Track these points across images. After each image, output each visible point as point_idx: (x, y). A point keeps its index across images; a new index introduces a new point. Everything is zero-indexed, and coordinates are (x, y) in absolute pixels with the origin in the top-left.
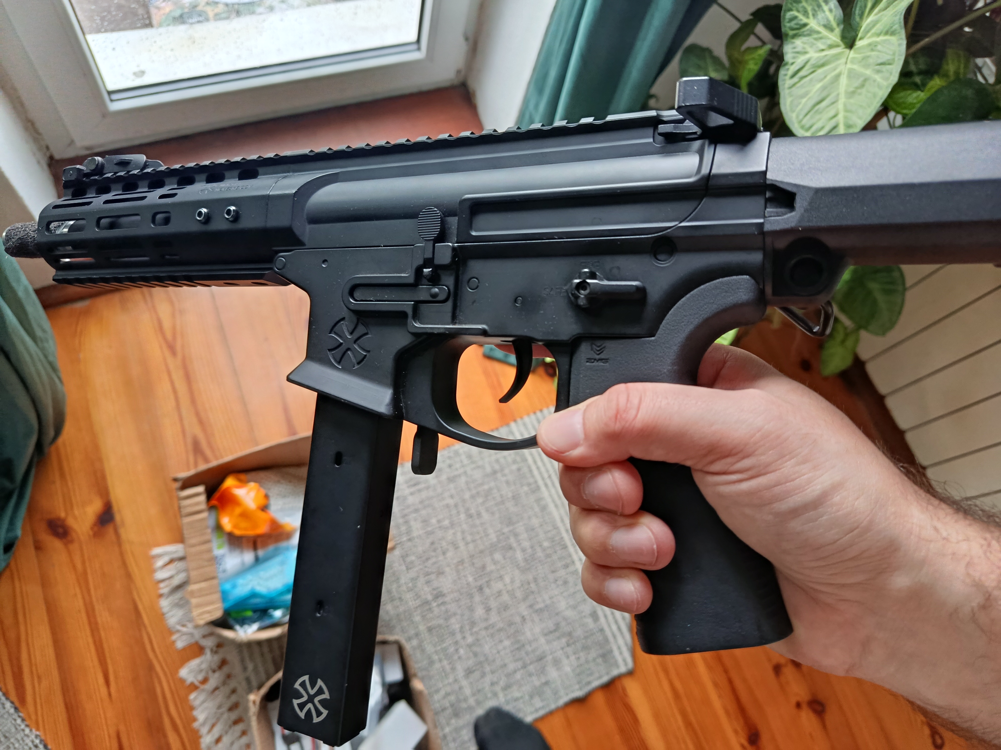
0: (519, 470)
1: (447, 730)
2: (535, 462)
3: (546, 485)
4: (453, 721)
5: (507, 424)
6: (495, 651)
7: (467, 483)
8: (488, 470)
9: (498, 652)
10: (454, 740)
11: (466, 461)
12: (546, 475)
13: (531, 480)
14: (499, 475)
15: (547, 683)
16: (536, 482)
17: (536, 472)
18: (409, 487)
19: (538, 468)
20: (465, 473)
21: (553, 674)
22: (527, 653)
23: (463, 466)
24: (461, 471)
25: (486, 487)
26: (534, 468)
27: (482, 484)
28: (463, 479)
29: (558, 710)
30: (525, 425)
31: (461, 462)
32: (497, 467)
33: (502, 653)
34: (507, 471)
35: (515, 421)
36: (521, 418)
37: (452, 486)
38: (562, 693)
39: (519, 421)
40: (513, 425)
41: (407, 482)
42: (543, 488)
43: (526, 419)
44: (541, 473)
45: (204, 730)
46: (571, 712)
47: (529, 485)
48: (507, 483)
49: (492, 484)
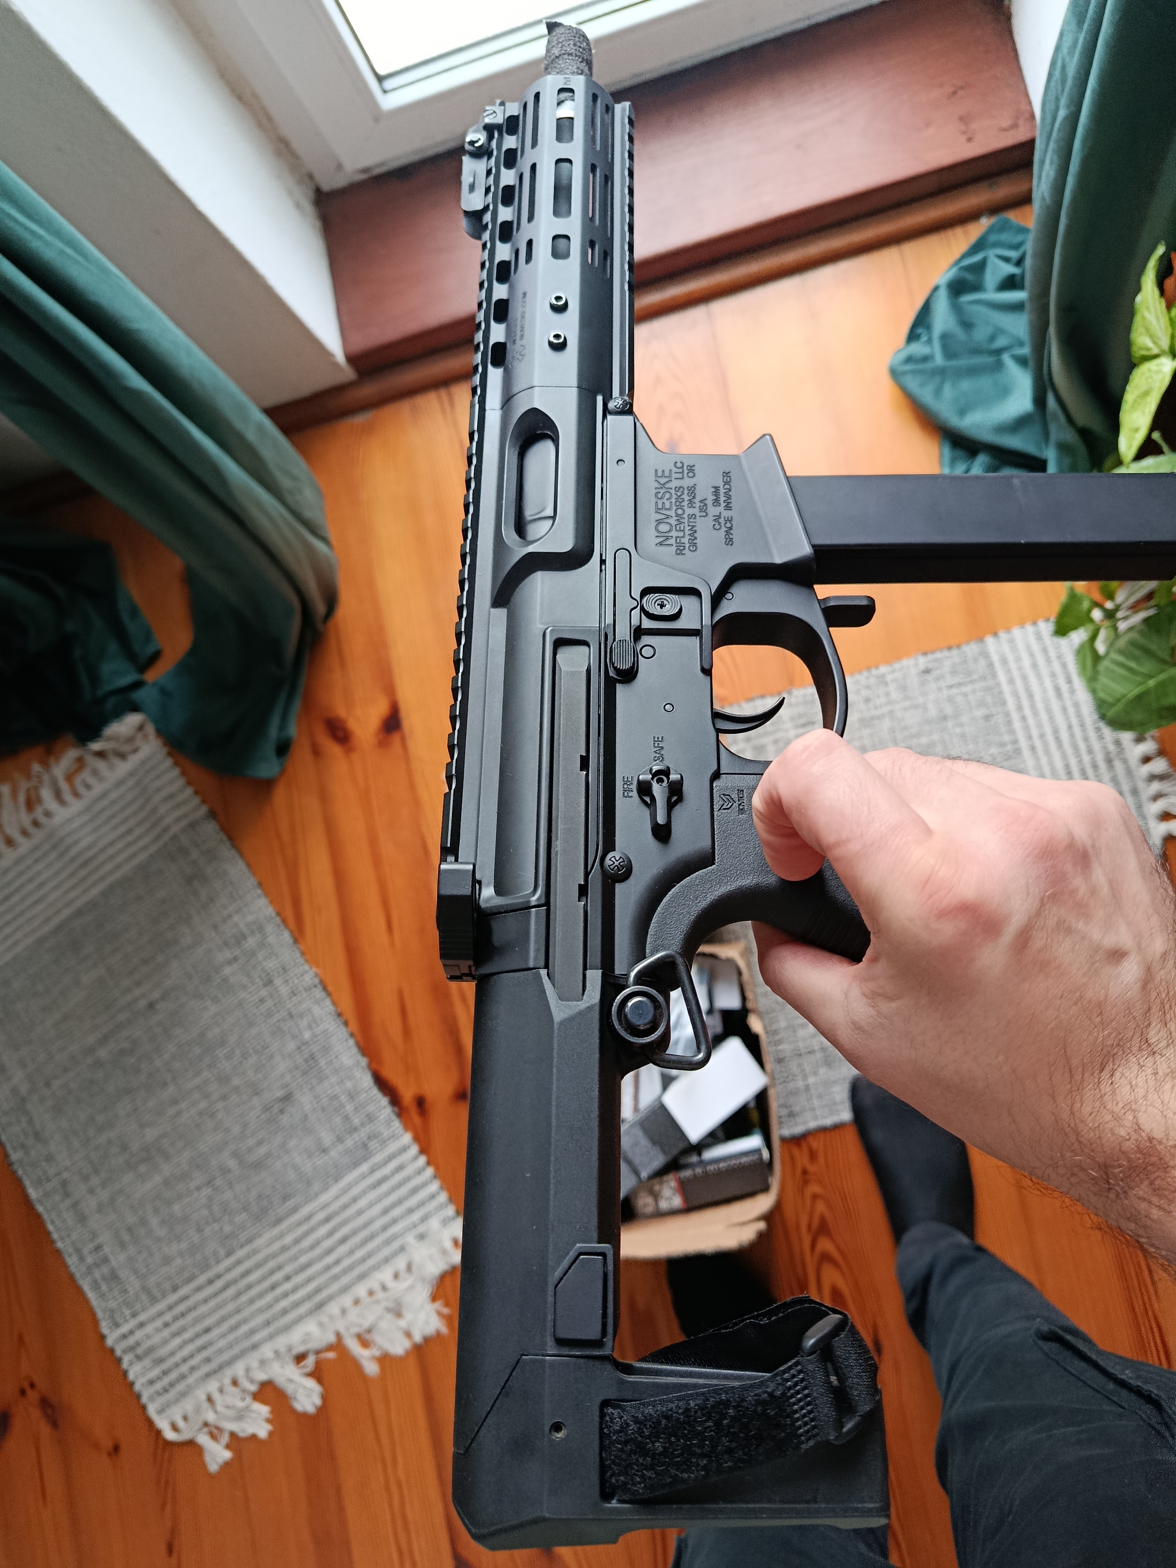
0: (987, 718)
1: (811, 1080)
2: (1020, 708)
3: (1033, 749)
4: (822, 1071)
5: (981, 639)
7: (892, 730)
8: (933, 712)
10: (820, 1096)
11: (895, 695)
12: (1035, 733)
13: (1007, 738)
14: (950, 724)
16: (1015, 742)
17: (1017, 725)
18: (797, 727)
19: (1024, 718)
20: (891, 713)
23: (890, 702)
24: (886, 709)
25: (924, 740)
26: (1015, 717)
27: (918, 735)
28: (886, 724)
30: (1012, 641)
31: (888, 694)
32: (948, 710)
34: (965, 719)
35: (995, 634)
36: (1008, 631)
37: (866, 732)
39: (1003, 635)
40: (990, 640)
42: (1026, 753)
43: (1017, 632)
44: (1027, 728)
47: (1002, 745)
48: (963, 736)
49: (936, 737)
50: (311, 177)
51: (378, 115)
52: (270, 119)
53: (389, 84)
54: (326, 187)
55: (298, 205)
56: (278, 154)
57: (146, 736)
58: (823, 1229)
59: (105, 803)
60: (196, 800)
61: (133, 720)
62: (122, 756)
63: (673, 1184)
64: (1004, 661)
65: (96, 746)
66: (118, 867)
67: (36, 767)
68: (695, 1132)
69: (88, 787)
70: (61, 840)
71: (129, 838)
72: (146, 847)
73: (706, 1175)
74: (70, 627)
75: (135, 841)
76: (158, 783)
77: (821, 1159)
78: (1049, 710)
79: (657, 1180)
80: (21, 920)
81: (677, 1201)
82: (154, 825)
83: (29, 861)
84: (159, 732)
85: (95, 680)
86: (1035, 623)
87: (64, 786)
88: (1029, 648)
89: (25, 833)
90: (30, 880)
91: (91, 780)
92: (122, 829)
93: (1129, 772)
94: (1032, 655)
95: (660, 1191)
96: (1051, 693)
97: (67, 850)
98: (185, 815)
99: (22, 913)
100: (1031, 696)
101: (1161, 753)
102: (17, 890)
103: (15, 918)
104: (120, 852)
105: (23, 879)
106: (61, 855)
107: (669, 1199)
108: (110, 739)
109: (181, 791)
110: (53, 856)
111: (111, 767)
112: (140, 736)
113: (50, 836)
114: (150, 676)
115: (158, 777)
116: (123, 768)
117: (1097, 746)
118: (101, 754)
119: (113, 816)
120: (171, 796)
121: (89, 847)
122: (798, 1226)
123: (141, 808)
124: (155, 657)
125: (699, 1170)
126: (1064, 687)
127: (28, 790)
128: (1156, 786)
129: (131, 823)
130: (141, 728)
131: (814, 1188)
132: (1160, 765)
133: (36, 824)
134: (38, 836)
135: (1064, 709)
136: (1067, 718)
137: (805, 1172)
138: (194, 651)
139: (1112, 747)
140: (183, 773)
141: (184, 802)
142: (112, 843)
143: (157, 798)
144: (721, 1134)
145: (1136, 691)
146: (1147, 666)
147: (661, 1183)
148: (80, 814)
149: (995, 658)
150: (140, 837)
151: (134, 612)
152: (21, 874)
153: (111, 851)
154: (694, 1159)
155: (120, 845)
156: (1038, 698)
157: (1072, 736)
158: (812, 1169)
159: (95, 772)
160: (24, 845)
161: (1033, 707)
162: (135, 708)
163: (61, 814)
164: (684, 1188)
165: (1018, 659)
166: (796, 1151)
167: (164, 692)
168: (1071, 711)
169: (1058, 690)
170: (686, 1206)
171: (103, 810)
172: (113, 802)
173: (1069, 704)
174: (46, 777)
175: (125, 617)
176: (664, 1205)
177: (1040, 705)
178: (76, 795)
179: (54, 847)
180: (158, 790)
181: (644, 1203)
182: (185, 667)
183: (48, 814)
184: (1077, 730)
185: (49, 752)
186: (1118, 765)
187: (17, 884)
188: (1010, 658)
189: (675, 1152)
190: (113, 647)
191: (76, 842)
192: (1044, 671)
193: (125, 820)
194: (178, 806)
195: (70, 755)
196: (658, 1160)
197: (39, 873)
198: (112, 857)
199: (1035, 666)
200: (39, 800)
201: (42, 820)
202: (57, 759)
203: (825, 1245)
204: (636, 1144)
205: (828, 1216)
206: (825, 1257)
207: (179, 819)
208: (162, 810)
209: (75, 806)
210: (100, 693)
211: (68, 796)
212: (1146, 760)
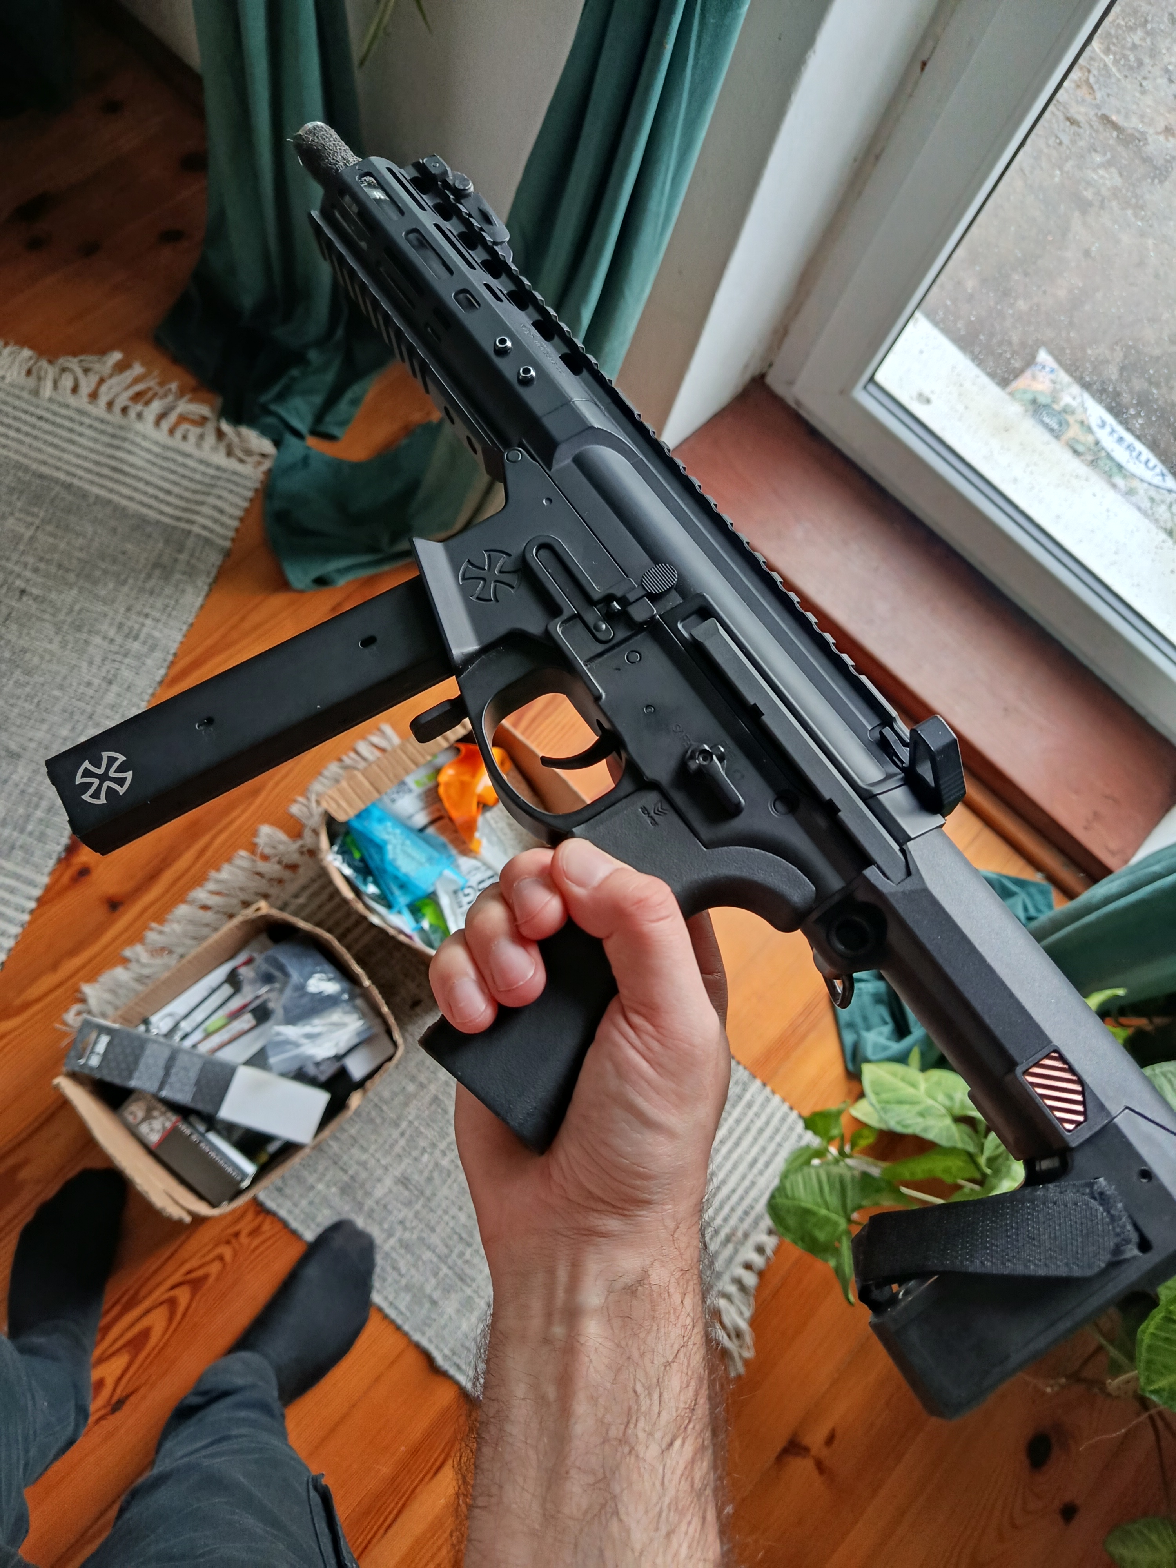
1: (320, 1187)
4: (334, 1190)
5: (754, 1076)
6: (444, 1204)
9: (446, 1212)
10: (311, 1203)
15: (434, 1303)
21: (450, 1307)
22: (461, 1255)
29: (406, 1335)
30: (768, 1100)
33: (446, 1218)
35: (765, 1084)
36: (773, 1092)
38: (430, 1332)
39: (768, 1089)
40: (758, 1083)
43: (777, 1099)
45: (211, 886)
46: (412, 1357)
50: (771, 365)
51: (845, 391)
52: (797, 312)
53: (871, 388)
54: (770, 380)
55: (746, 366)
56: (775, 332)
57: (259, 463)
58: (196, 1284)
59: (180, 459)
60: (231, 534)
61: (266, 446)
62: (230, 453)
63: (168, 1125)
64: (749, 1105)
65: (225, 427)
66: (131, 499)
67: (174, 386)
68: (227, 1112)
69: (185, 438)
70: (125, 439)
71: (161, 495)
72: (162, 513)
73: (196, 1145)
74: (313, 355)
75: (162, 501)
76: (225, 494)
77: (256, 1242)
78: (735, 1166)
79: (163, 1109)
80: (28, 440)
81: (154, 1138)
82: (185, 510)
83: (87, 421)
84: (269, 473)
85: (281, 397)
86: (791, 1108)
87: (173, 417)
88: (772, 1115)
89: (110, 405)
90: (71, 430)
91: (192, 438)
92: (167, 486)
93: (730, 1260)
94: (767, 1123)
95: (155, 1118)
96: (749, 1158)
97: (118, 448)
98: (212, 531)
99: (36, 438)
100: (737, 1144)
101: (761, 1274)
102: (53, 423)
103: (27, 434)
104: (145, 493)
105: (67, 424)
106: (110, 446)
107: (152, 1130)
108: (239, 435)
109: (231, 517)
110: (106, 439)
111: (214, 449)
112: (257, 458)
113: (121, 427)
114: (312, 442)
115: (231, 491)
116: (220, 458)
117: (733, 1222)
118: (220, 434)
119: (173, 472)
120: (222, 511)
121: (132, 465)
122: (183, 1263)
123: (195, 492)
124: (330, 437)
125: (195, 1138)
126: (760, 1165)
127: (150, 389)
128: (732, 1289)
129: (176, 490)
130: (264, 455)
131: (227, 1252)
132: (750, 1279)
133: (124, 410)
134: (116, 417)
135: (743, 1178)
136: (738, 1185)
137: (237, 1235)
138: (356, 467)
139: (740, 1234)
140: (247, 511)
141: (223, 525)
142: (147, 483)
143: (211, 500)
144: (236, 1136)
146: (833, 1200)
147: (163, 1114)
148: (157, 443)
149: (748, 1096)
150: (169, 504)
151: (355, 402)
152: (71, 420)
153: (140, 485)
154: (202, 1128)
155: (151, 490)
156: (739, 1150)
157: (728, 1197)
158: (244, 1239)
159: (201, 437)
160: (99, 409)
161: (730, 1152)
162: (277, 443)
163: (147, 426)
164: (171, 1135)
165: (757, 1115)
166: (250, 1216)
167: (305, 461)
168: (747, 1183)
169: (755, 1161)
170: (153, 1148)
171: (174, 461)
172: (185, 466)
173: (750, 1177)
174: (171, 398)
175: (349, 395)
176: (144, 1129)
177: (735, 1156)
178: (172, 432)
179: (113, 436)
180: (220, 497)
181: (135, 1111)
182: (337, 466)
183: (140, 416)
184: (735, 1198)
185: (194, 390)
186: (730, 1247)
187: (59, 420)
188: (755, 1108)
189: (200, 1106)
190: (318, 399)
191: (130, 452)
192: (761, 1142)
193: (175, 484)
194: (216, 521)
195: (204, 410)
196: (184, 1097)
197: (81, 435)
198: (136, 489)
199: (761, 1131)
200: (147, 403)
201: (132, 414)
202: (191, 401)
203: (183, 1295)
204: (185, 1069)
205: (211, 1280)
206: (172, 1303)
207: (204, 527)
208: (204, 509)
209: (162, 435)
210: (273, 407)
211: (165, 425)
212: (748, 1266)
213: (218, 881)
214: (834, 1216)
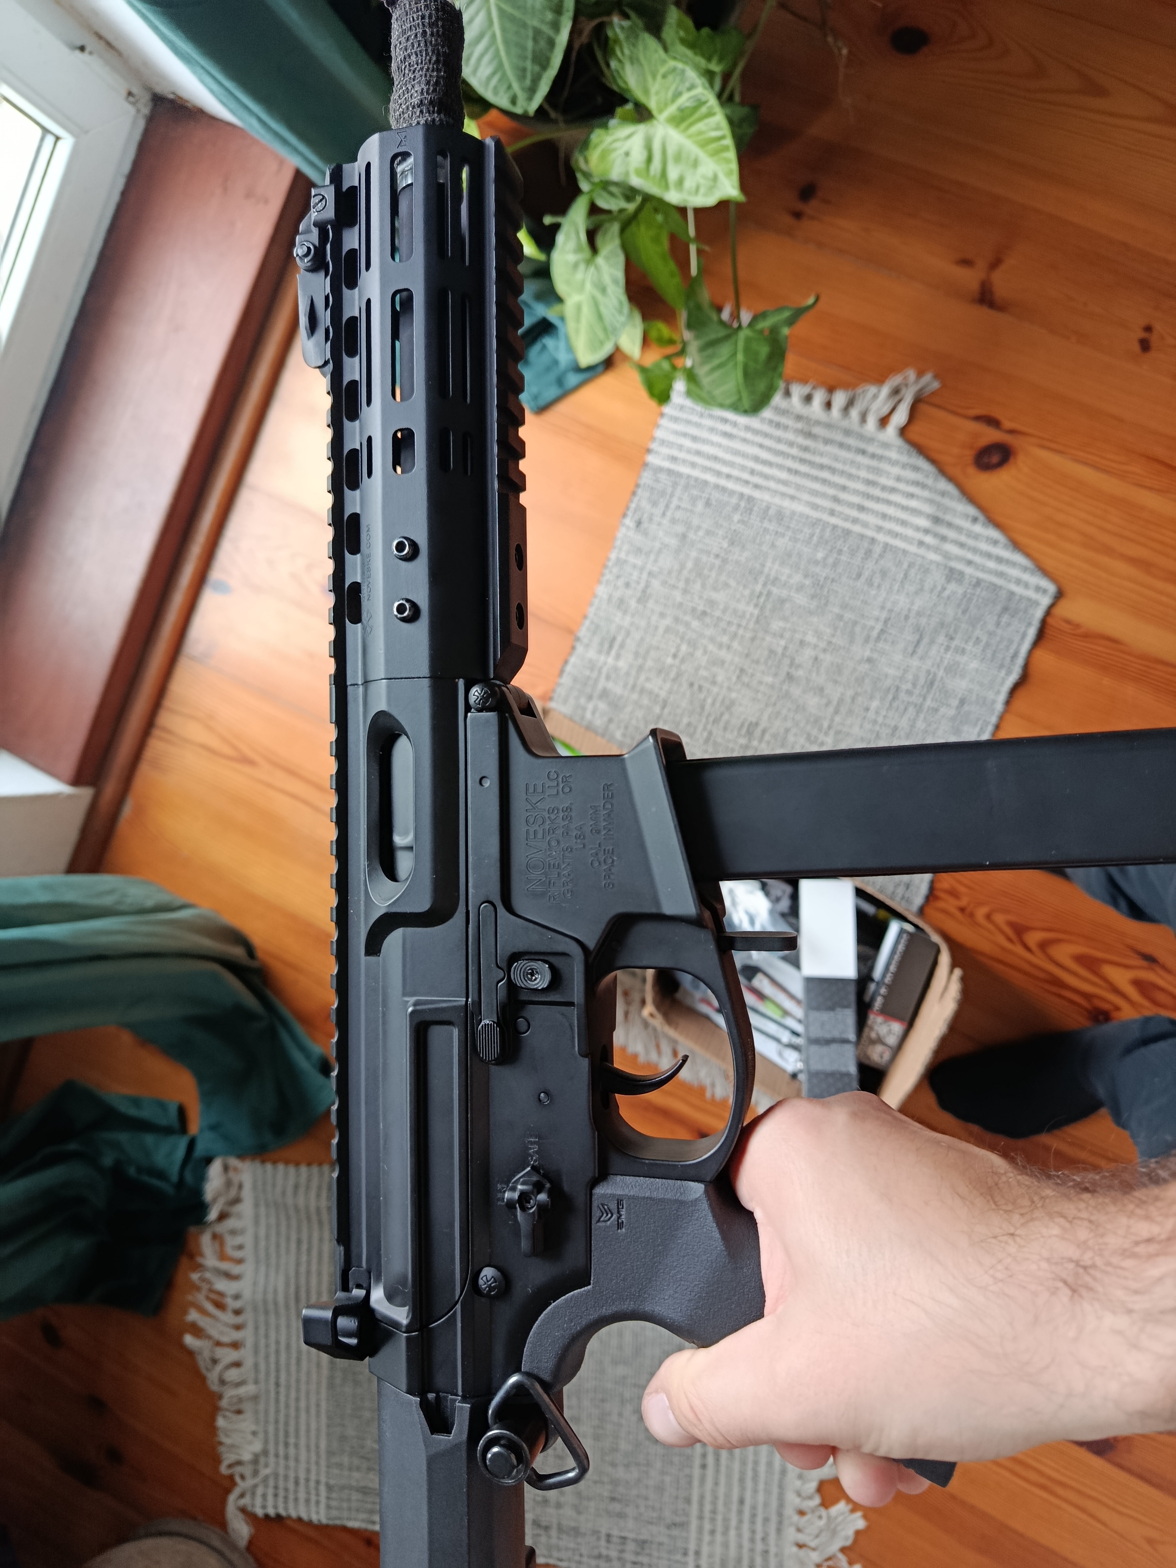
0: (708, 504)
2: (718, 474)
3: (756, 486)
5: (645, 465)
6: (868, 726)
7: (664, 583)
8: (673, 542)
9: (875, 722)
11: (639, 562)
12: (746, 476)
13: (734, 500)
14: (691, 536)
15: (962, 702)
16: (742, 495)
17: (730, 485)
18: (608, 653)
19: (729, 477)
20: (650, 574)
21: (960, 685)
22: (909, 693)
23: (642, 569)
24: (645, 576)
25: (690, 565)
26: (723, 482)
27: (682, 567)
28: (656, 583)
29: (1001, 718)
30: (663, 442)
31: (634, 566)
32: (680, 529)
33: (880, 720)
34: (695, 521)
35: (648, 451)
36: (653, 439)
37: (651, 604)
38: (991, 695)
39: (654, 446)
40: (651, 459)
41: (600, 652)
42: (757, 494)
43: (659, 434)
44: (738, 479)
46: (1020, 703)
47: (736, 508)
48: (708, 533)
49: (694, 554)
57: (236, 1170)
58: (1019, 930)
59: (262, 1243)
60: (315, 1169)
61: (215, 1170)
62: (237, 1201)
63: (880, 1019)
64: (674, 459)
65: (213, 1215)
66: (319, 1274)
67: (195, 1276)
68: (849, 970)
69: (240, 1247)
70: (265, 1302)
71: (304, 1247)
72: (321, 1240)
73: (890, 987)
74: (108, 1160)
75: (310, 1243)
76: (279, 1189)
77: (962, 889)
78: (737, 453)
79: (866, 1030)
80: (303, 1387)
81: (897, 1028)
82: (309, 1219)
83: (262, 1342)
84: (241, 1157)
85: (161, 1175)
86: (662, 415)
87: (225, 1266)
88: (676, 433)
89: (238, 1327)
90: (277, 1352)
91: (238, 1240)
92: (293, 1246)
93: (829, 426)
94: (685, 435)
95: (878, 1034)
96: (725, 442)
97: (276, 1304)
98: (319, 1188)
99: (298, 1381)
100: (716, 459)
101: (831, 390)
102: (278, 1371)
103: (298, 1390)
104: (309, 1263)
105: (272, 1359)
106: (277, 1313)
107: (890, 1032)
108: (215, 1200)
109: (298, 1175)
110: (272, 1319)
111: (239, 1216)
112: (231, 1174)
113: (255, 1309)
114: (194, 1127)
115: (274, 1185)
116: (246, 1208)
117: (790, 436)
118: (222, 1217)
119: (278, 1246)
120: (296, 1187)
121: (287, 1284)
122: (1004, 949)
123: (288, 1218)
124: (182, 1112)
125: (883, 991)
126: (727, 428)
127: (208, 1298)
128: (854, 413)
129: (294, 1237)
130: (226, 1168)
131: (980, 913)
132: (840, 399)
133: (237, 1312)
134: (248, 1317)
135: (744, 440)
136: (753, 443)
137: (962, 910)
138: (201, 1079)
139: (799, 425)
140: (287, 1162)
141: (309, 1180)
142: (298, 1264)
143: (290, 1200)
144: (868, 951)
145: (740, 373)
146: (725, 350)
147: (872, 1029)
148: (257, 1271)
149: (666, 464)
150: (310, 1237)
151: (136, 1102)
152: (267, 1357)
153: (303, 1269)
154: (872, 987)
155: (304, 1258)
156: (721, 454)
157: (769, 449)
158: (964, 902)
159: (233, 1232)
160: (247, 1335)
161: (725, 463)
162: (208, 1161)
163: (244, 1287)
164: (888, 1013)
165: (680, 447)
166: (941, 904)
167: (213, 1128)
168: (749, 436)
169: (726, 435)
170: (906, 1024)
171: (267, 1249)
172: (267, 1237)
173: (742, 434)
174: (208, 1275)
175: (133, 1112)
176: (892, 1040)
177: (728, 457)
178: (240, 1261)
179: (266, 1312)
180: (284, 1193)
181: (878, 1055)
182: (207, 1096)
183: (237, 1297)
184: (768, 442)
185: (192, 1256)
186: (817, 430)
187: (273, 1366)
188: (675, 452)
189: (852, 998)
190: (149, 1139)
191: (275, 1291)
192: (705, 434)
193: (288, 1239)
194: (308, 1188)
195: (206, 1241)
196: (849, 1016)
197: (278, 1343)
198: (308, 1272)
199: (695, 439)
200: (221, 1294)
201: (237, 1304)
202: (201, 1255)
203: (1033, 938)
204: (823, 1025)
205: (1012, 918)
206: (1043, 946)
207: (318, 1196)
208: (301, 1201)
209: (247, 1269)
210: (175, 1178)
211: (235, 1270)
212: (828, 405)
213: (647, 1052)
214: (741, 345)
